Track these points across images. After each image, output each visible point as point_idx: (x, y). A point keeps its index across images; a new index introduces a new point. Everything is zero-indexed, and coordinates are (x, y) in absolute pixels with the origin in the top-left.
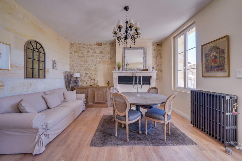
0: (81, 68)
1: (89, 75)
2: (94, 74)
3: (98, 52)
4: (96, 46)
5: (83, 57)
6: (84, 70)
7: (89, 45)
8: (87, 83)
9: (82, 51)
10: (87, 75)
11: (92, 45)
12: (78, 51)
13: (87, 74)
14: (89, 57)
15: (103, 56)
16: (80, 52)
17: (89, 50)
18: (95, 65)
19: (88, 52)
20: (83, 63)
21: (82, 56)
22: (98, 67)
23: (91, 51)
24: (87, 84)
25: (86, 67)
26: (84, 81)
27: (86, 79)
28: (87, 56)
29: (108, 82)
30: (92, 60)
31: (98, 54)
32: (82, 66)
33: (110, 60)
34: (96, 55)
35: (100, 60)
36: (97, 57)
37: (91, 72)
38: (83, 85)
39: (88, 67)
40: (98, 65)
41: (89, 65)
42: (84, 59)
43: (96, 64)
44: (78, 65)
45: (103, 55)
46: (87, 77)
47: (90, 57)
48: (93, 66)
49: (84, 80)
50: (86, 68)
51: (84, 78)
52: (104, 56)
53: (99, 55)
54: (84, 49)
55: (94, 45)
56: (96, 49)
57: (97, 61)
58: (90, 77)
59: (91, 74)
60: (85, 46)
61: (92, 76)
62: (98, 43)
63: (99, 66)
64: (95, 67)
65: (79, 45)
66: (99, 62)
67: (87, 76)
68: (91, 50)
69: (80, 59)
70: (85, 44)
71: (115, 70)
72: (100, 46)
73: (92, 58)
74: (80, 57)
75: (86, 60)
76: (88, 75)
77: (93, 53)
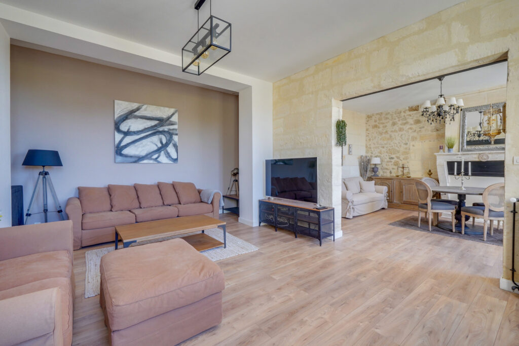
0: (383, 150)
1: (396, 159)
2: (404, 159)
3: (411, 121)
4: (408, 113)
5: (385, 133)
6: (387, 152)
7: (395, 114)
8: (391, 173)
9: (384, 123)
10: (392, 160)
11: (401, 112)
12: (378, 124)
13: (392, 158)
14: (395, 131)
15: (420, 128)
16: (381, 126)
17: (395, 121)
18: (406, 144)
19: (394, 124)
20: (385, 142)
21: (384, 131)
22: (411, 147)
23: (398, 122)
24: (392, 175)
25: (391, 148)
26: (387, 169)
27: (391, 166)
28: (392, 131)
29: (430, 171)
30: (400, 135)
31: (411, 124)
32: (383, 147)
33: (435, 133)
34: (407, 127)
35: (415, 134)
36: (410, 131)
37: (398, 155)
38: (385, 175)
39: (394, 147)
40: (412, 143)
41: (395, 145)
42: (388, 136)
43: (407, 142)
44: (378, 145)
45: (421, 125)
46: (392, 163)
47: (397, 132)
48: (403, 145)
49: (388, 167)
50: (389, 150)
51: (386, 165)
52: (423, 127)
53: (414, 127)
54: (388, 120)
55: (404, 112)
56: (407, 117)
57: (410, 138)
58: (396, 164)
59: (398, 158)
60: (388, 116)
61: (400, 162)
62: (412, 107)
63: (413, 146)
64: (405, 146)
65: (379, 116)
66: (414, 139)
67: (391, 162)
68: (399, 121)
69: (380, 137)
70: (389, 113)
71: (442, 150)
72: (416, 112)
73: (401, 133)
74: (381, 134)
75: (391, 136)
76: (393, 160)
77: (402, 124)
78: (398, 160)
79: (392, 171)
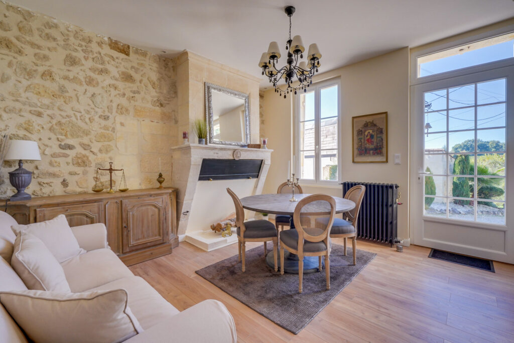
0: (36, 120)
1: (79, 150)
2: (100, 151)
3: (114, 72)
4: (106, 50)
5: (43, 75)
6: (51, 129)
7: (76, 37)
8: (65, 183)
9: (39, 47)
10: (68, 152)
11: (90, 41)
12: (14, 41)
13: (70, 147)
14: (75, 80)
15: (134, 92)
16: (28, 50)
17: (74, 54)
18: (106, 118)
19: (72, 61)
20: (46, 101)
21: (41, 69)
22: (118, 127)
23: (83, 61)
24: (70, 189)
25: (63, 121)
26: (54, 175)
27: (64, 168)
28: (66, 78)
29: (160, 176)
30: (89, 94)
31: (116, 80)
32: (39, 115)
33: (158, 109)
34: (106, 81)
35: (124, 102)
36: (113, 92)
37: (86, 140)
38: (46, 190)
39: (74, 119)
40: (120, 119)
41: (78, 115)
42: (53, 87)
43: (107, 113)
44: (18, 105)
45: (134, 87)
46: (69, 159)
47: (81, 84)
48: (96, 118)
49: (55, 170)
50: (59, 123)
51: (51, 164)
52: (139, 92)
53: (121, 85)
54: (52, 44)
55: (100, 44)
56: (107, 59)
57: (114, 105)
58: (82, 162)
59: (85, 147)
60: (53, 32)
61: (92, 157)
62: (116, 43)
63: (122, 124)
64: (103, 123)
65: (20, 18)
66: (122, 110)
67: (66, 156)
68: (86, 59)
69: (25, 83)
70: (56, 26)
71: (187, 139)
72: (123, 56)
73: (91, 90)
74: (30, 74)
75: (62, 89)
76: (72, 153)
77: (92, 69)
78: (84, 152)
79: (69, 179)
